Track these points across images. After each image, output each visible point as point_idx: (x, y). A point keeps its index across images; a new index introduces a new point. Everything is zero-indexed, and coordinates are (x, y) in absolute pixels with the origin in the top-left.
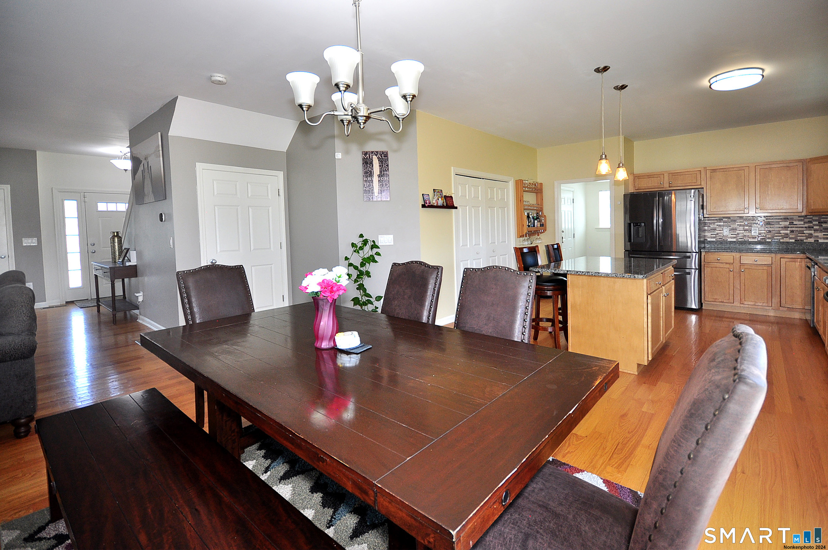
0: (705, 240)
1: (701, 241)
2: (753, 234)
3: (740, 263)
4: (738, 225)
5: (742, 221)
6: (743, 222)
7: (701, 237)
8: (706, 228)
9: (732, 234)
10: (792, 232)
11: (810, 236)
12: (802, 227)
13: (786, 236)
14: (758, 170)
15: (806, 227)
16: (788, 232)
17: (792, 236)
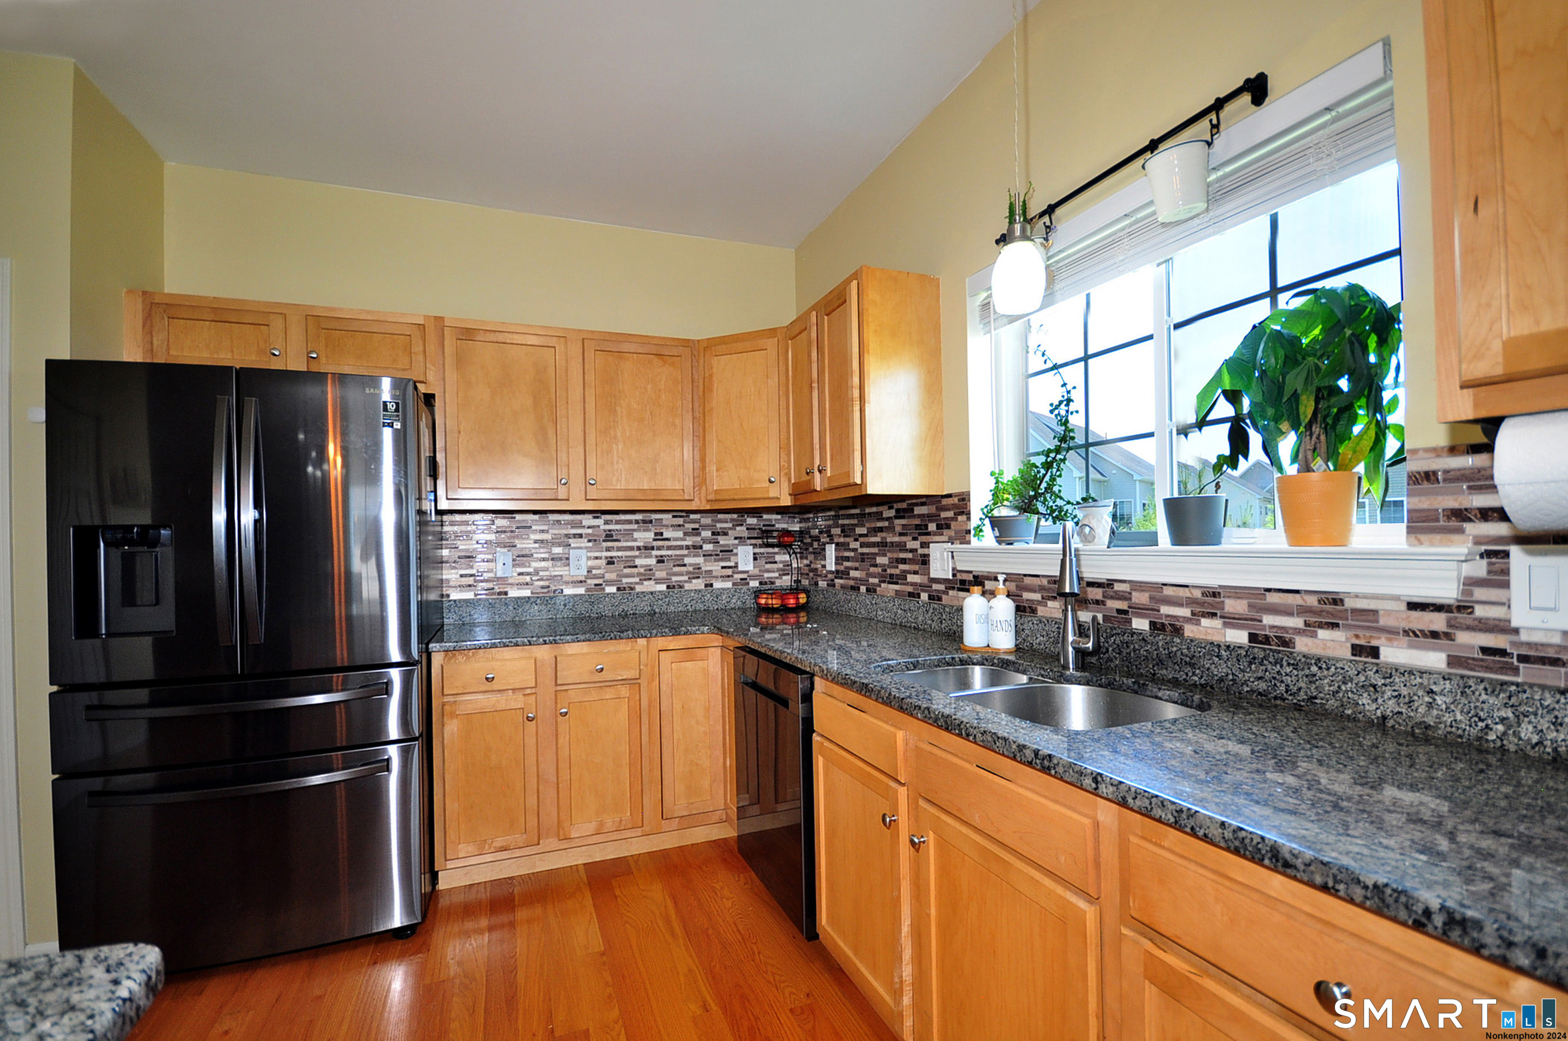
0: (442, 596)
1: (428, 603)
2: (574, 571)
3: (556, 685)
4: (536, 542)
5: (545, 528)
6: (547, 532)
7: (428, 587)
8: (445, 552)
9: (520, 574)
10: (661, 561)
11: (696, 573)
12: (681, 548)
13: (648, 575)
14: (590, 355)
15: (688, 547)
16: (653, 561)
17: (660, 574)
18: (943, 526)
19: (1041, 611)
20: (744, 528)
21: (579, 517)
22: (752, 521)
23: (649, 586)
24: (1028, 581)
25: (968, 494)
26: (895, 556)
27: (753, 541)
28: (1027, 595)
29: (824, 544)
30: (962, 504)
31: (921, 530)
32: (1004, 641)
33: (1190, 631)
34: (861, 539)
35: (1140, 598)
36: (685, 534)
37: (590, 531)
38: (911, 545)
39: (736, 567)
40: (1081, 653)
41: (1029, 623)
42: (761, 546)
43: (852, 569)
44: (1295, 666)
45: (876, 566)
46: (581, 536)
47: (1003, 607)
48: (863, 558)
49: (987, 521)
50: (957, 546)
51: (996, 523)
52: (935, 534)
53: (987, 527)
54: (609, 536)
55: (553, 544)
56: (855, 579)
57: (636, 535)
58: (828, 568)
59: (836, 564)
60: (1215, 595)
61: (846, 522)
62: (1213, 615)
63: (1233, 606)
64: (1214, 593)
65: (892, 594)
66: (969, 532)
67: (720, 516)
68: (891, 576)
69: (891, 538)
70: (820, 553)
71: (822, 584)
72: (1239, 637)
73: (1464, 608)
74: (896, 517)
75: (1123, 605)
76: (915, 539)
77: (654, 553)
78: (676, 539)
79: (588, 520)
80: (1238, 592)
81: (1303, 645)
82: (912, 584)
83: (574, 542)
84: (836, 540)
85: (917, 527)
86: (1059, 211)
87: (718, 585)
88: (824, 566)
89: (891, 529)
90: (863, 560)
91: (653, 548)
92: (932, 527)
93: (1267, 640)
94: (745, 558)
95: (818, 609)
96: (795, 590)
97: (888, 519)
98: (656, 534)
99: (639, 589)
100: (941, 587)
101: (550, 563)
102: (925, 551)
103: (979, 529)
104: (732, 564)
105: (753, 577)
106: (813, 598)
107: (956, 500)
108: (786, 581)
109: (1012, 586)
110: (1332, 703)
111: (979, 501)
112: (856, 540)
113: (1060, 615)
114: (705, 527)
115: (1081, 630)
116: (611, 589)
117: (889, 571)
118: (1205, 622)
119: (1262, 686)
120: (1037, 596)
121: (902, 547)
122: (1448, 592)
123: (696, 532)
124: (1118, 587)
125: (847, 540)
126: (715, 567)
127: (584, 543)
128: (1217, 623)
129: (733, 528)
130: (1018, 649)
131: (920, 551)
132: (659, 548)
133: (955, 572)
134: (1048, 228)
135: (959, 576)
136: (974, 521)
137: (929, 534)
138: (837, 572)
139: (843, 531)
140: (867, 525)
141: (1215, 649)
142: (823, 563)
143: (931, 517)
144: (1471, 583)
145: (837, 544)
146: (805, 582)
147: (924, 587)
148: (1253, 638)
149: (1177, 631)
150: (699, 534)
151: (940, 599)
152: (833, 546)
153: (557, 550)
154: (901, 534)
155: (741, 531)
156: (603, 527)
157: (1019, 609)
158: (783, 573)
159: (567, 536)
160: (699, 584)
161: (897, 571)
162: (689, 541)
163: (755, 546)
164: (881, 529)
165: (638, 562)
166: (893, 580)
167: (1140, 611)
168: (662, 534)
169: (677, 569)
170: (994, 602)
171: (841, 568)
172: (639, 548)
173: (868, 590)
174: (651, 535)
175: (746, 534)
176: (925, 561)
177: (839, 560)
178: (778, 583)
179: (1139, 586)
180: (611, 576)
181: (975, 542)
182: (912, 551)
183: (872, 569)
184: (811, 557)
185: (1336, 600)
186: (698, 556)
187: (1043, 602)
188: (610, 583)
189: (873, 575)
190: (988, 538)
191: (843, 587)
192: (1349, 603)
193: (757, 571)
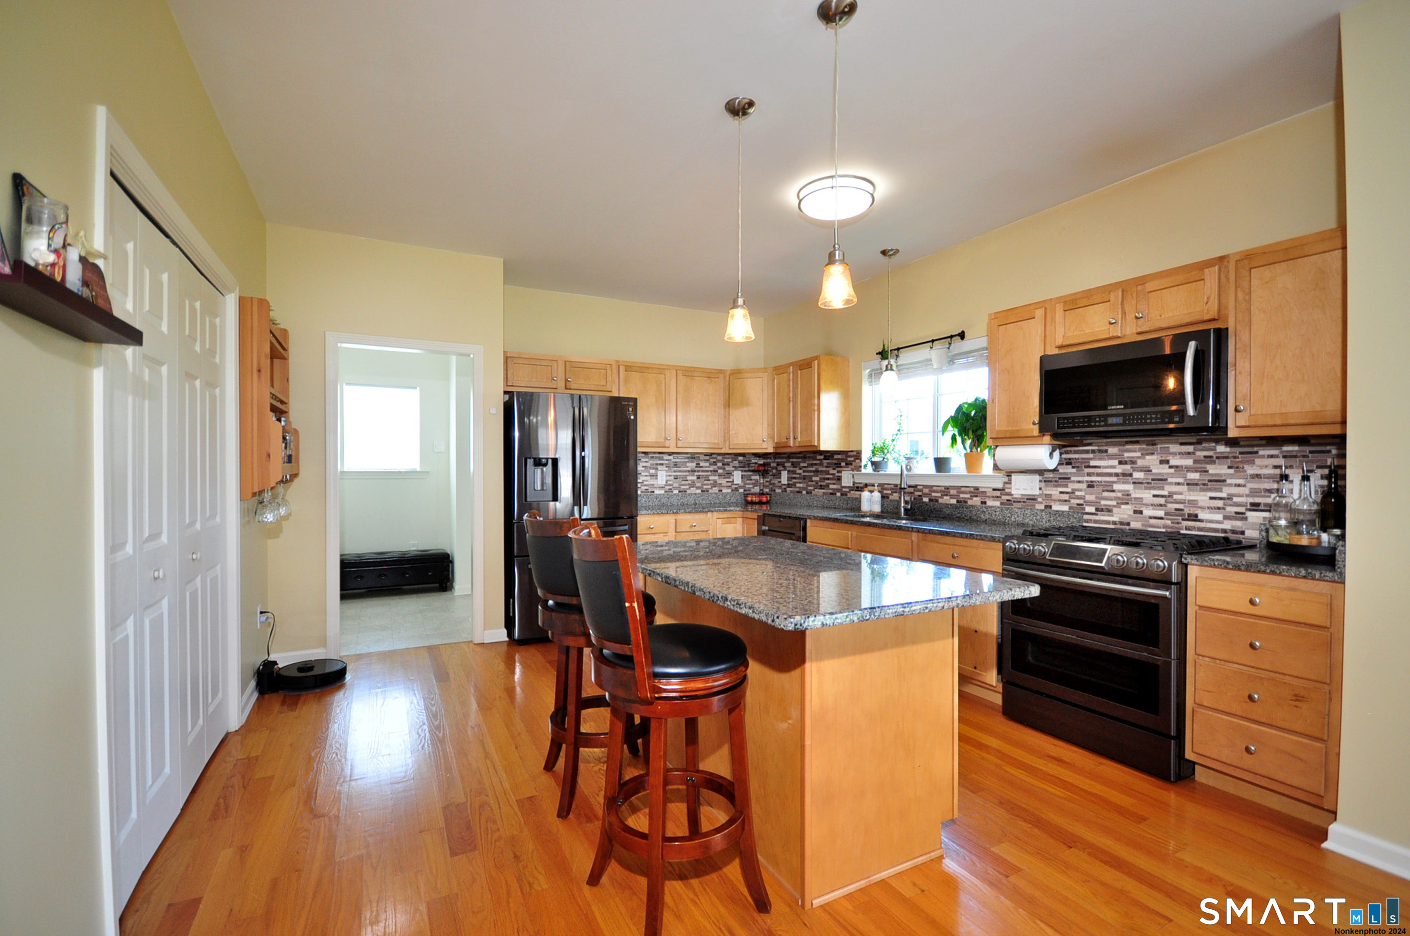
2: (659, 482)
3: (676, 531)
4: (643, 467)
5: (647, 460)
6: (648, 462)
10: (698, 478)
11: (715, 484)
12: (707, 471)
13: (692, 485)
14: (680, 377)
15: (711, 471)
16: (695, 478)
17: (698, 485)
18: (848, 464)
19: (891, 497)
20: (737, 462)
21: (662, 455)
22: (741, 458)
23: (693, 490)
24: (886, 486)
25: (861, 451)
26: (823, 476)
27: (741, 469)
28: (885, 492)
29: (780, 471)
30: (858, 455)
31: (838, 465)
32: (877, 509)
33: (940, 501)
34: (804, 469)
35: (926, 491)
36: (710, 464)
37: (667, 462)
38: (832, 471)
39: (733, 481)
40: (906, 510)
41: (886, 502)
42: (745, 471)
43: (798, 483)
44: (967, 508)
45: (812, 481)
46: (662, 464)
47: (877, 495)
48: (804, 478)
49: (869, 463)
50: (855, 472)
51: (873, 463)
52: (844, 467)
53: (869, 464)
54: (676, 465)
55: (650, 468)
56: (800, 488)
57: (688, 464)
58: (783, 483)
59: (788, 480)
60: (948, 489)
61: (794, 460)
62: (947, 495)
63: (953, 492)
64: (947, 488)
65: (821, 494)
66: (861, 467)
67: (726, 456)
68: (821, 486)
69: (820, 469)
70: (778, 475)
71: (778, 491)
72: (954, 501)
73: (1003, 490)
74: (824, 459)
75: (920, 493)
76: (834, 469)
77: (696, 474)
78: (706, 467)
79: (666, 457)
80: (954, 487)
81: (970, 502)
82: (832, 489)
83: (659, 467)
84: (788, 469)
85: (835, 464)
86: (901, 350)
87: (725, 491)
88: (780, 482)
89: (821, 464)
90: (804, 479)
91: (695, 471)
92: (843, 464)
93: (961, 502)
94: (737, 477)
95: (776, 503)
96: (762, 494)
97: (819, 460)
98: (697, 464)
99: (688, 492)
100: (847, 490)
101: (649, 478)
102: (839, 474)
103: (865, 466)
104: (731, 480)
105: (741, 487)
106: (773, 498)
107: (855, 453)
108: (757, 490)
109: (880, 488)
110: (975, 518)
111: (866, 455)
112: (800, 469)
113: (898, 498)
114: (719, 461)
115: (906, 502)
116: (676, 492)
117: (819, 484)
118: (945, 497)
119: (959, 515)
120: (889, 492)
121: (828, 473)
122: (1000, 486)
123: (715, 463)
124: (919, 487)
125: (795, 469)
126: (723, 481)
127: (664, 468)
128: (948, 498)
129: (732, 462)
130: (882, 512)
131: (837, 474)
132: (698, 471)
133: (854, 483)
134: (897, 356)
135: (856, 485)
136: (863, 463)
137: (841, 467)
138: (788, 484)
139: (792, 465)
140: (808, 462)
141: (947, 505)
142: (779, 480)
143: (842, 460)
144: (1005, 483)
145: (789, 471)
146: (767, 490)
147: (838, 490)
148: (958, 501)
149: (937, 501)
150: (716, 465)
151: (846, 495)
152: (786, 472)
153: (652, 471)
154: (826, 467)
155: (736, 463)
156: (673, 460)
157: (883, 497)
158: (755, 485)
159: (657, 464)
160: (716, 490)
161: (824, 484)
162: (712, 468)
163: (742, 471)
164: (816, 464)
165: (688, 478)
166: (821, 487)
167: (926, 495)
168: (699, 464)
169: (706, 482)
170: (873, 494)
171: (791, 482)
172: (689, 471)
173: (807, 493)
174: (694, 465)
175: (737, 465)
176: (839, 479)
177: (789, 479)
178: (752, 490)
179: (925, 487)
180: (676, 485)
181: (863, 471)
182: (832, 474)
183: (810, 483)
184: (770, 477)
185: (977, 489)
186: (715, 475)
187: (891, 494)
188: (675, 488)
189: (811, 486)
190: (869, 469)
191: (791, 492)
192: (981, 490)
193: (742, 484)
